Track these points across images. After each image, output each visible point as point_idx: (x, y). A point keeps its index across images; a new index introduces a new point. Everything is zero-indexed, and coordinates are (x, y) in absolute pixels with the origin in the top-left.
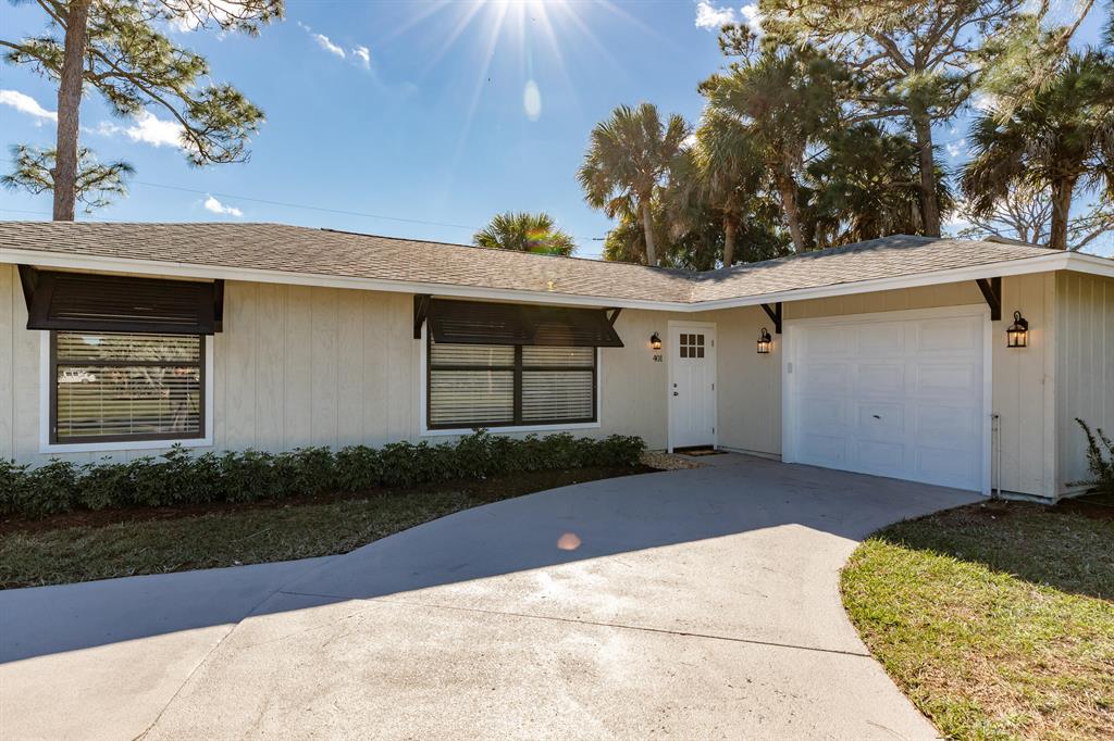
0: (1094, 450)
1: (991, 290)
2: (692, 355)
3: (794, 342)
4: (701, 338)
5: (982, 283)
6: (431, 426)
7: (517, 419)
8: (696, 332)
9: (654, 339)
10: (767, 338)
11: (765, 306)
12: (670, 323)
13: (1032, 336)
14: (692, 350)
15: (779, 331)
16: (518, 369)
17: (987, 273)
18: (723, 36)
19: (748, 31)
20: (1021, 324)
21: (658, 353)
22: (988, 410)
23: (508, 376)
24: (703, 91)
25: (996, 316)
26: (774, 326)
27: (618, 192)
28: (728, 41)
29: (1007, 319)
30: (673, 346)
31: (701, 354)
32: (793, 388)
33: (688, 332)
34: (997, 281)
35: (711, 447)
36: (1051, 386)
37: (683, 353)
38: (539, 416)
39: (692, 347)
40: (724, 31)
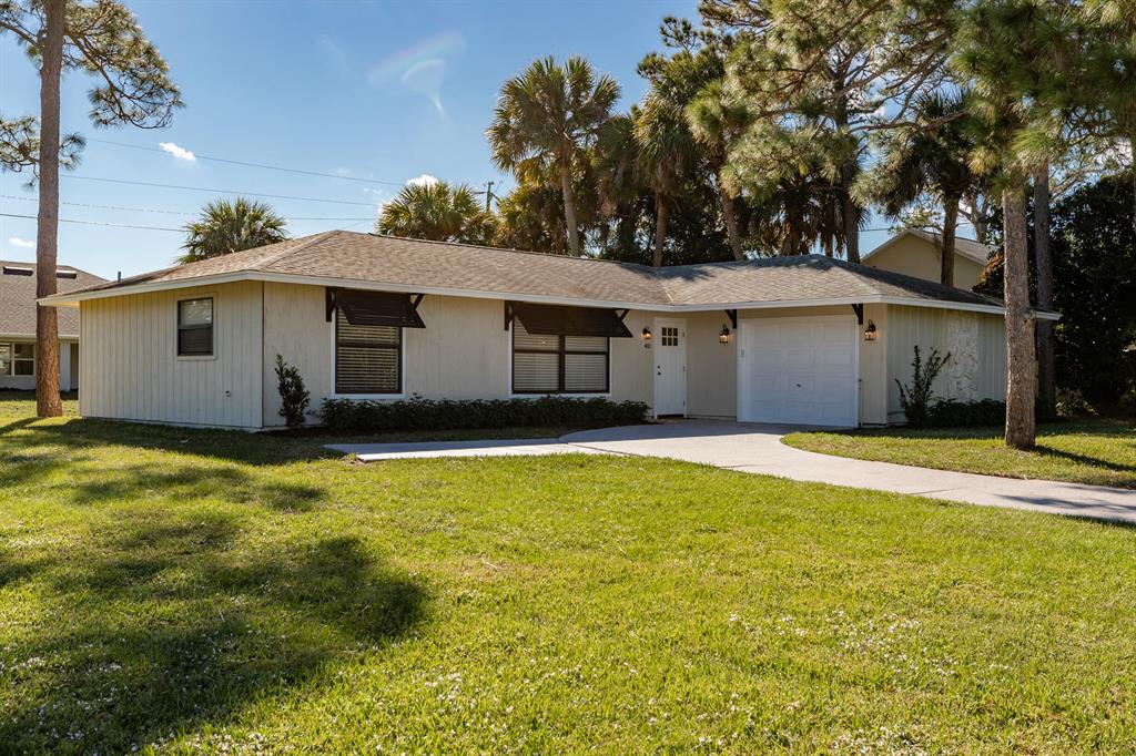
0: (903, 396)
1: (858, 309)
2: (670, 344)
3: (745, 333)
4: (676, 330)
5: (854, 306)
6: (514, 392)
7: (561, 388)
8: (673, 327)
9: (645, 331)
10: (726, 332)
11: (728, 311)
12: (656, 319)
13: (877, 334)
14: (670, 339)
15: (735, 326)
16: (562, 353)
17: (857, 302)
18: (666, 27)
19: (689, 28)
20: (872, 328)
21: (648, 342)
22: (857, 377)
23: (554, 358)
24: (643, 73)
25: (861, 322)
26: (731, 323)
27: (532, 153)
28: (670, 32)
29: (866, 324)
30: (657, 336)
31: (676, 344)
32: (745, 367)
33: (667, 326)
34: (861, 305)
35: (682, 416)
36: (885, 362)
37: (664, 344)
38: (573, 388)
39: (670, 337)
40: (666, 22)
